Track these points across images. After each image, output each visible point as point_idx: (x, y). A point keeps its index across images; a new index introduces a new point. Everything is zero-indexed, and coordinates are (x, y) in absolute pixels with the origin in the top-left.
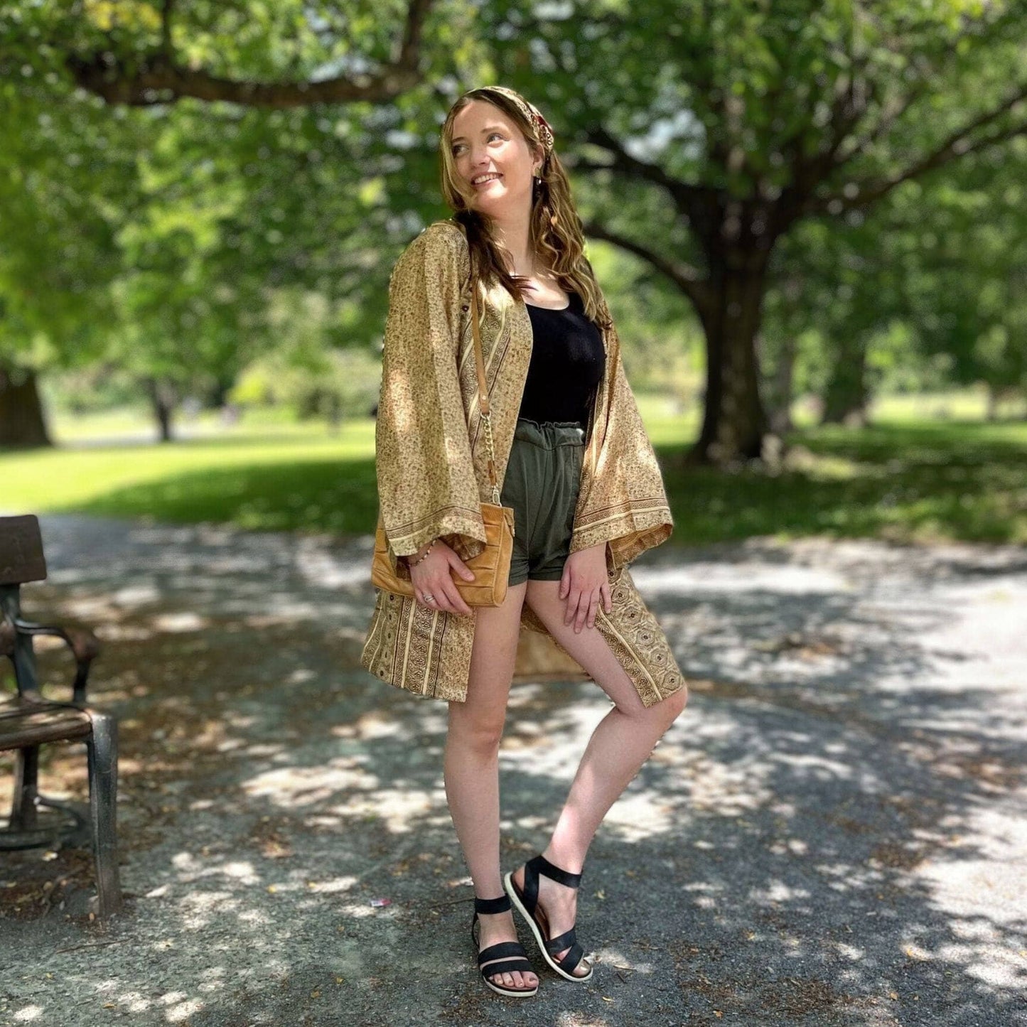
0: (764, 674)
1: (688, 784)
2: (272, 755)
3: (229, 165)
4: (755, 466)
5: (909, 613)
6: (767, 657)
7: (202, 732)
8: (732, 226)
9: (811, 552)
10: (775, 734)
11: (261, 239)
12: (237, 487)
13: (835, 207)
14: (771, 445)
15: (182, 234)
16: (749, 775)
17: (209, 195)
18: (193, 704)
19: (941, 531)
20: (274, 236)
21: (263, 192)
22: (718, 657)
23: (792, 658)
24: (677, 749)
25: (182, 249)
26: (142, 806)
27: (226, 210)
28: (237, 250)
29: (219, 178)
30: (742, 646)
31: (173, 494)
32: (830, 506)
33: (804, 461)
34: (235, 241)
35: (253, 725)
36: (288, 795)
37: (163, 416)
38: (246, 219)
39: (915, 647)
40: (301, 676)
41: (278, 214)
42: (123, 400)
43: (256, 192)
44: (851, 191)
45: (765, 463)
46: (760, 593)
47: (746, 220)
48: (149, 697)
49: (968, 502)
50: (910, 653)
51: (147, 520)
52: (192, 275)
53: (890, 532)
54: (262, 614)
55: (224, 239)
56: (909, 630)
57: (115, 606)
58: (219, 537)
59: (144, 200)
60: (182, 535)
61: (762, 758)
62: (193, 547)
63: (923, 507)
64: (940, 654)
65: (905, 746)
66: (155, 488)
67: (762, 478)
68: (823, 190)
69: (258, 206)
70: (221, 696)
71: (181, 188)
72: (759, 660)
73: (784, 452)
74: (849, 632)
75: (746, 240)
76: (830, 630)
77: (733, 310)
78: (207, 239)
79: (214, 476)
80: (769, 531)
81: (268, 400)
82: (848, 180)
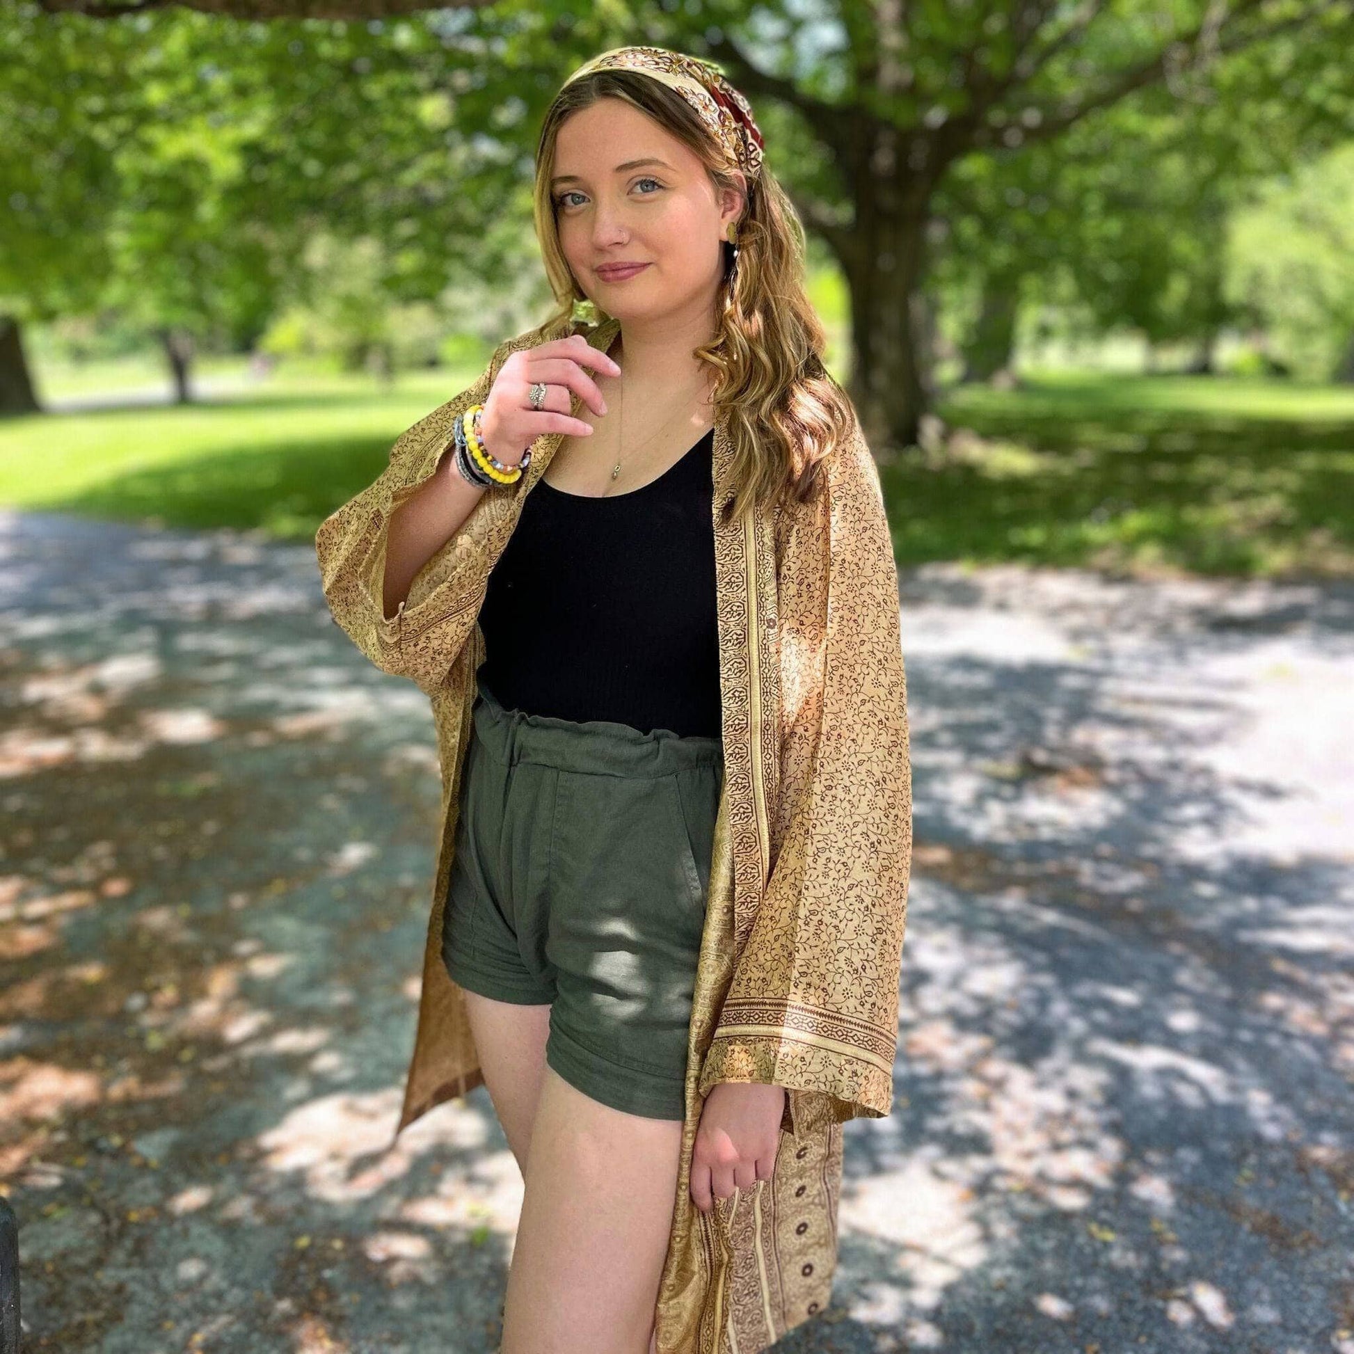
0: (1012, 823)
1: (980, 1120)
2: (311, 1055)
3: (255, 75)
4: (912, 457)
5: (1173, 703)
6: (1007, 791)
7: (203, 994)
8: (884, 160)
9: (1005, 586)
10: (1084, 989)
11: (295, 171)
12: (268, 477)
13: (1013, 137)
14: (931, 429)
15: (193, 163)
16: (1072, 1094)
17: (230, 109)
18: (193, 923)
19: (1168, 559)
20: (312, 167)
21: (298, 110)
22: (937, 788)
23: (1041, 794)
24: (944, 1029)
25: (194, 181)
26: (93, 1206)
27: (251, 130)
28: (264, 184)
29: (242, 91)
30: (966, 769)
31: (187, 485)
32: (1022, 518)
33: (971, 449)
34: (262, 173)
35: (285, 973)
36: (339, 1167)
37: (179, 368)
38: (276, 143)
39: (1206, 771)
40: (355, 854)
41: (317, 137)
42: (132, 347)
43: (290, 109)
44: (1032, 117)
45: (923, 452)
46: (967, 663)
47: (902, 153)
48: (127, 900)
49: (1192, 515)
50: (1200, 783)
51: (153, 524)
52: (208, 210)
53: (1102, 559)
54: (301, 710)
55: (248, 171)
56: (1187, 738)
57: (97, 690)
58: (243, 552)
59: (144, 116)
60: (197, 549)
61: (1082, 1056)
62: (212, 569)
63: (1135, 521)
64: (1244, 786)
65: (1273, 1001)
66: (163, 475)
67: (922, 471)
68: (996, 116)
69: (291, 125)
70: (238, 901)
71: (196, 101)
72: (996, 796)
73: (946, 436)
74: (1106, 741)
75: (902, 176)
76: (1080, 735)
77: (886, 263)
78: (226, 167)
79: (238, 459)
80: (949, 554)
81: (307, 348)
82: (1025, 104)
